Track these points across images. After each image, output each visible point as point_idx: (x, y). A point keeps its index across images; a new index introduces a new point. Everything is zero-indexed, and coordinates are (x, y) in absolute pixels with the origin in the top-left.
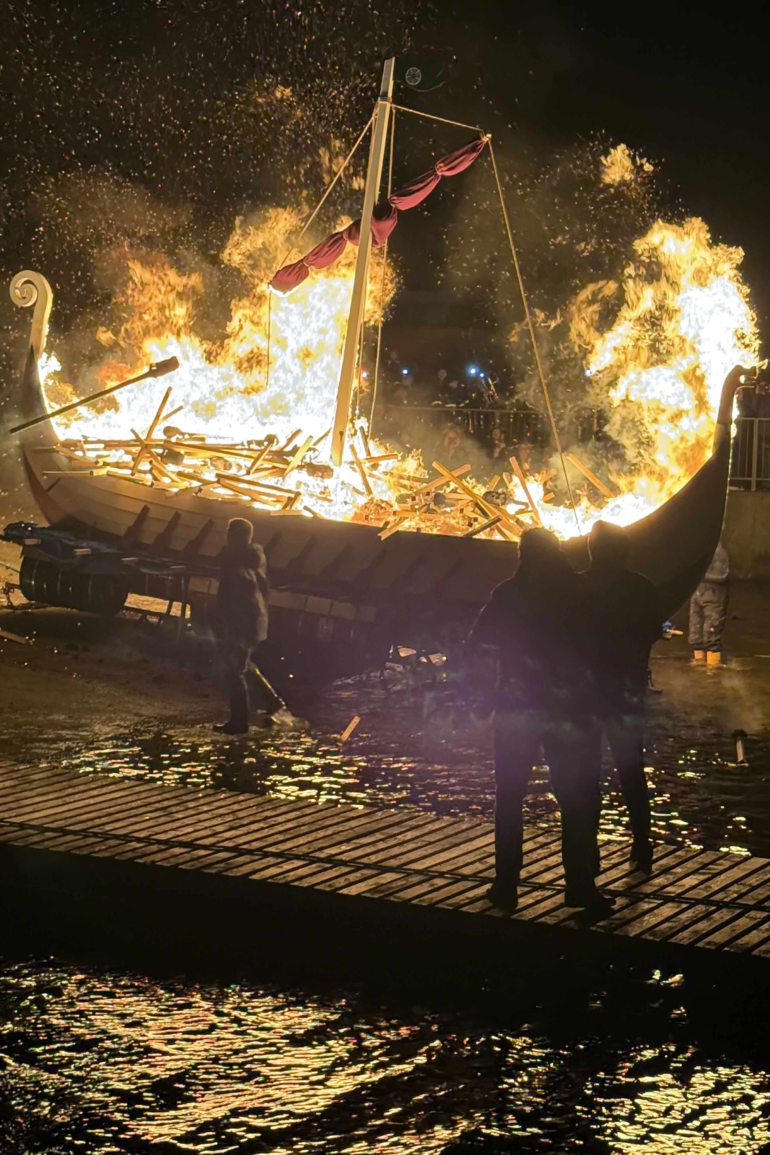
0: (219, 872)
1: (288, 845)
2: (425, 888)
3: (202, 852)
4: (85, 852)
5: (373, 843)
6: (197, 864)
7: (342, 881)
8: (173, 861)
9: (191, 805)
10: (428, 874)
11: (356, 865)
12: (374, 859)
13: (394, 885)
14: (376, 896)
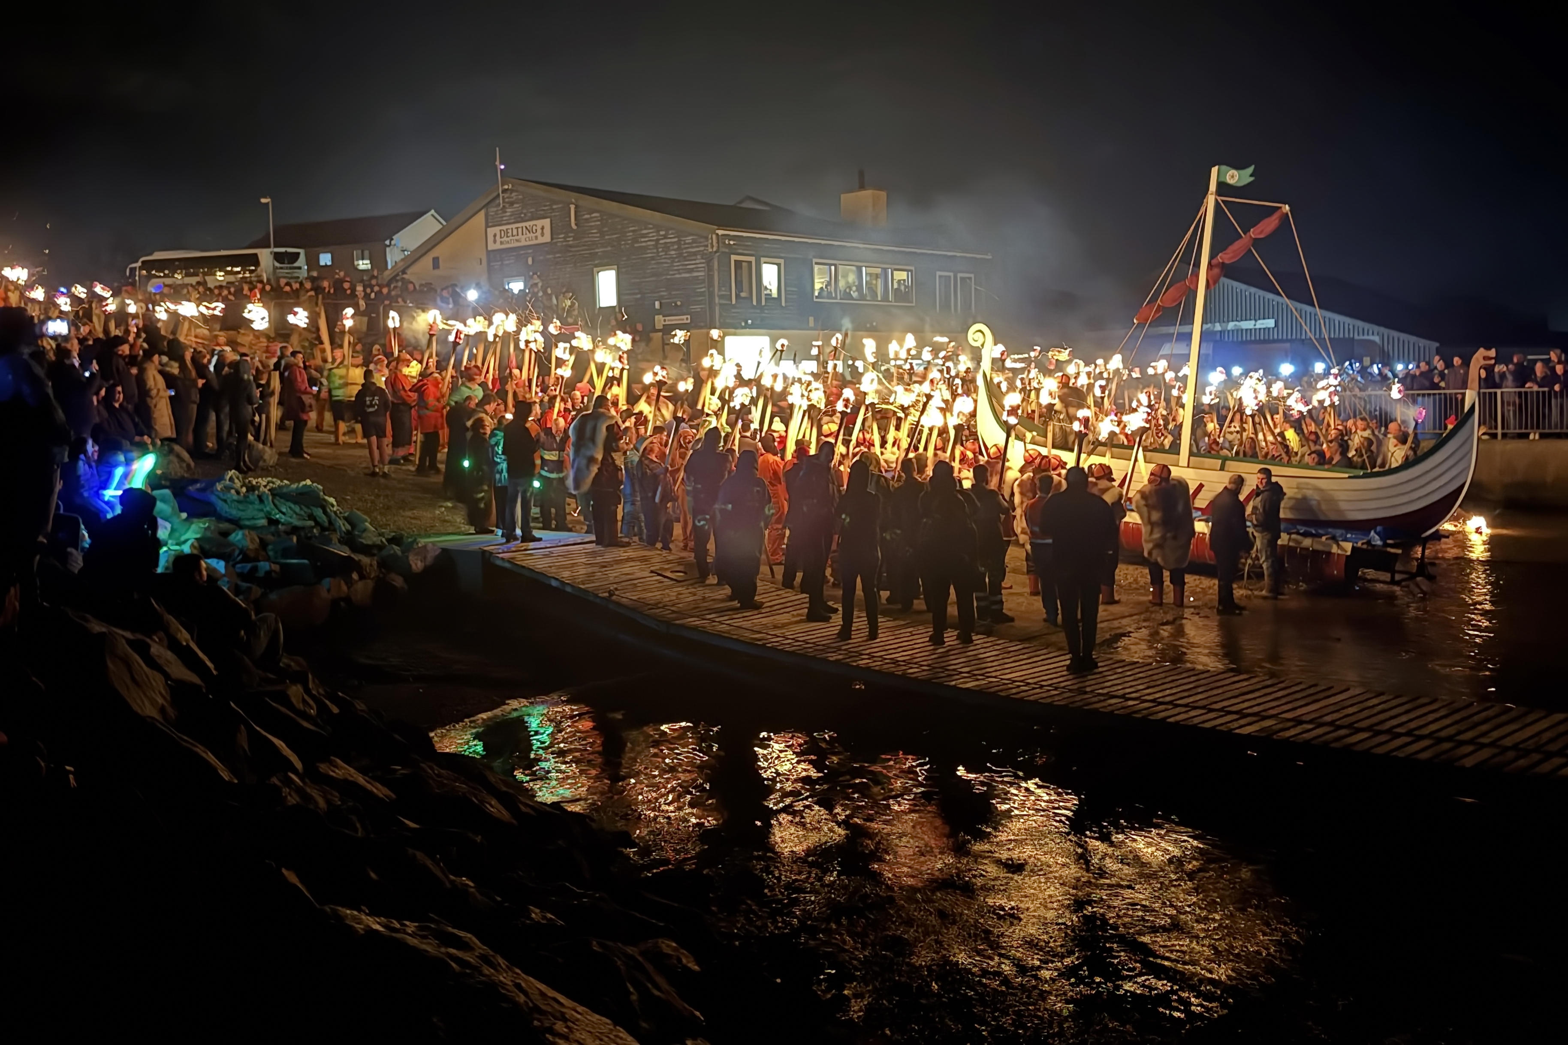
0: (1143, 717)
1: (1191, 699)
2: (1299, 729)
3: (1131, 703)
4: (1049, 700)
5: (1255, 699)
6: (1128, 711)
7: (1236, 725)
8: (1110, 708)
9: (1120, 670)
10: (1298, 722)
11: (1242, 714)
12: (1256, 709)
13: (1274, 727)
14: (1263, 735)
